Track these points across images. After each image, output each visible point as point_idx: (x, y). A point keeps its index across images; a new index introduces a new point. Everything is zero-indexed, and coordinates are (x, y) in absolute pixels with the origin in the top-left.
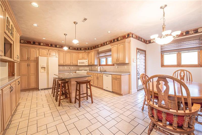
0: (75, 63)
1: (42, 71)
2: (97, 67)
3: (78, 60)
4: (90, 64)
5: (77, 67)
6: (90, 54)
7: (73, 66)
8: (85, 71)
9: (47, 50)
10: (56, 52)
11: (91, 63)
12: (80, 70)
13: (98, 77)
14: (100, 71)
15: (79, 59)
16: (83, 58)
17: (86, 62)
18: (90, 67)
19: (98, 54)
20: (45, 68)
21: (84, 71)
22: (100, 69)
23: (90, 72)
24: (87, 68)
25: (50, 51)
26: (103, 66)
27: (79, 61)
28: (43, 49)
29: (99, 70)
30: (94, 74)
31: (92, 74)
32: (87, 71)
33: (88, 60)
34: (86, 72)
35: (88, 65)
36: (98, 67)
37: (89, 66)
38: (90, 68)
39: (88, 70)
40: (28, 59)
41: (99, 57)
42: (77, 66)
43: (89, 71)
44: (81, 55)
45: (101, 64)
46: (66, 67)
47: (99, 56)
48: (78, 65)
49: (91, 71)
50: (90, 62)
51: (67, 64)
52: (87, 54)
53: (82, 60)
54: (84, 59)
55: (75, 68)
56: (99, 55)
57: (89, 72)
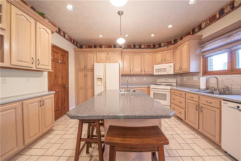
0: (148, 71)
1: (98, 84)
2: (195, 78)
3: (154, 66)
4: (178, 71)
5: (153, 78)
6: (178, 51)
7: (145, 75)
8: (168, 85)
9: (106, 54)
10: (118, 54)
11: (181, 68)
12: (158, 83)
13: (201, 105)
14: (207, 89)
15: (156, 63)
16: (164, 61)
17: (169, 68)
18: (179, 78)
19: (201, 44)
20: (101, 79)
21: (166, 85)
22: (207, 84)
23: (179, 88)
24: (173, 81)
25: (109, 53)
26: (216, 76)
27: (156, 67)
28: (101, 52)
29: (203, 86)
30: (187, 94)
31: (183, 93)
32: (170, 85)
33: (174, 64)
34: (169, 87)
35: (173, 74)
36: (201, 78)
37: (175, 75)
38: (179, 81)
39: (175, 84)
40: (85, 67)
41: (203, 52)
42: (152, 75)
43: (177, 86)
44: (159, 56)
45: (209, 70)
46: (134, 78)
47: (204, 50)
48: (154, 74)
49: (182, 85)
50: (177, 68)
51: (135, 73)
52: (171, 51)
53: (162, 65)
54: (166, 62)
55: (150, 79)
56: (202, 48)
57: (175, 88)
